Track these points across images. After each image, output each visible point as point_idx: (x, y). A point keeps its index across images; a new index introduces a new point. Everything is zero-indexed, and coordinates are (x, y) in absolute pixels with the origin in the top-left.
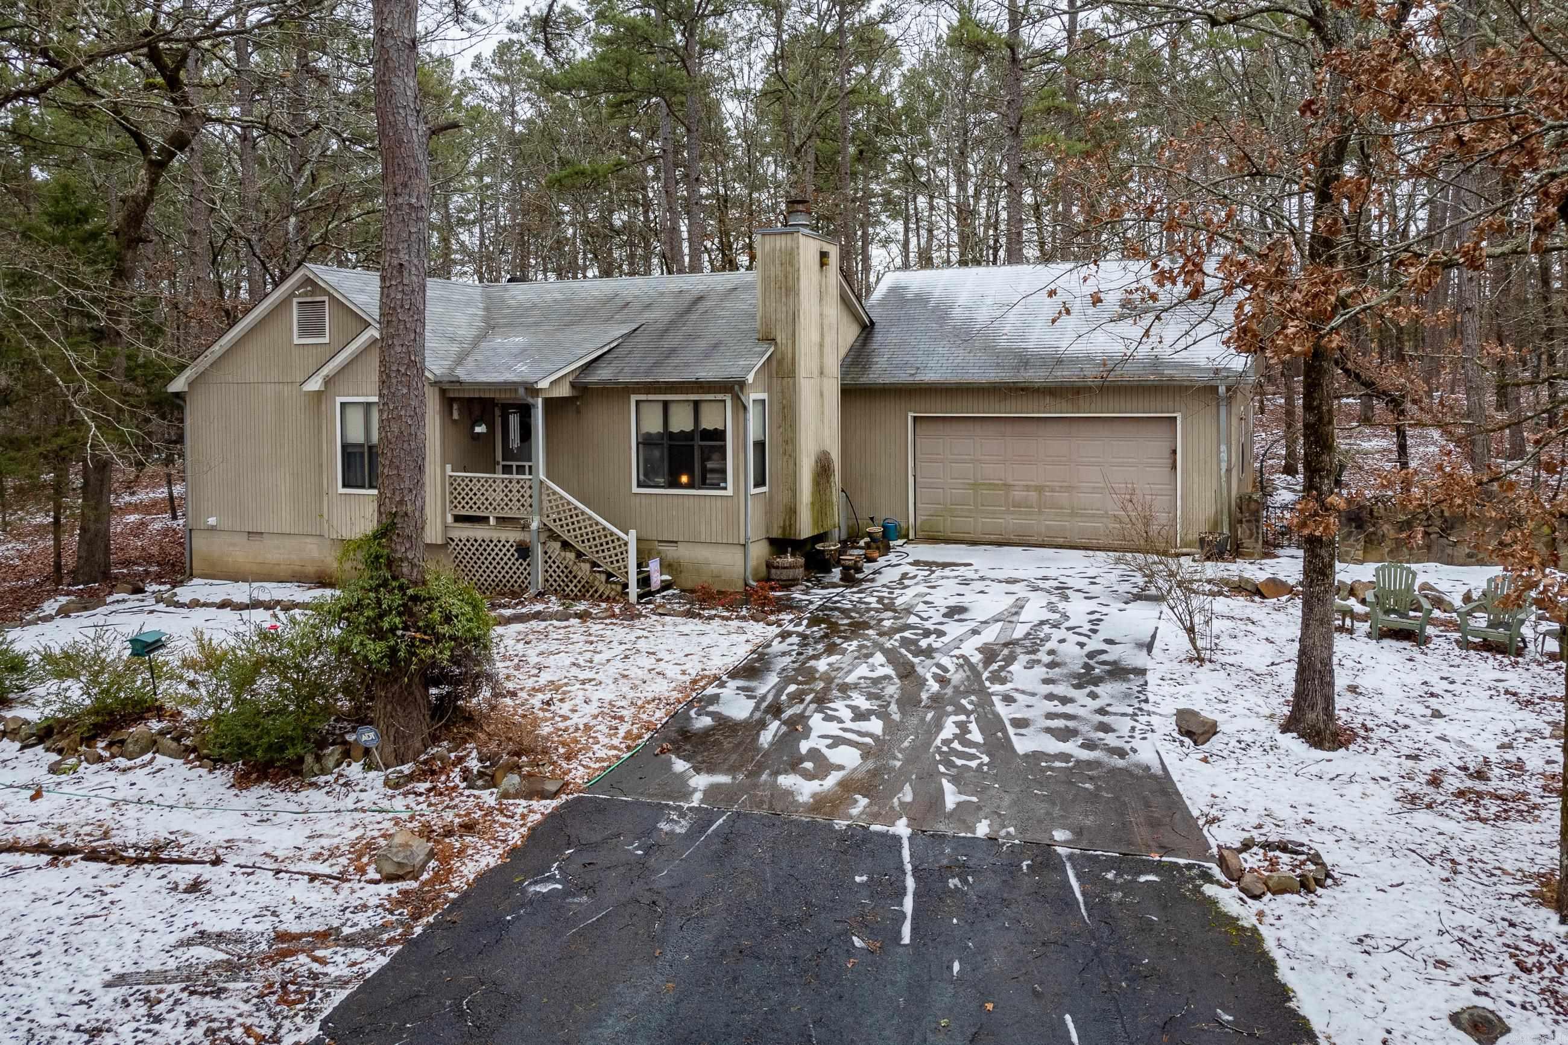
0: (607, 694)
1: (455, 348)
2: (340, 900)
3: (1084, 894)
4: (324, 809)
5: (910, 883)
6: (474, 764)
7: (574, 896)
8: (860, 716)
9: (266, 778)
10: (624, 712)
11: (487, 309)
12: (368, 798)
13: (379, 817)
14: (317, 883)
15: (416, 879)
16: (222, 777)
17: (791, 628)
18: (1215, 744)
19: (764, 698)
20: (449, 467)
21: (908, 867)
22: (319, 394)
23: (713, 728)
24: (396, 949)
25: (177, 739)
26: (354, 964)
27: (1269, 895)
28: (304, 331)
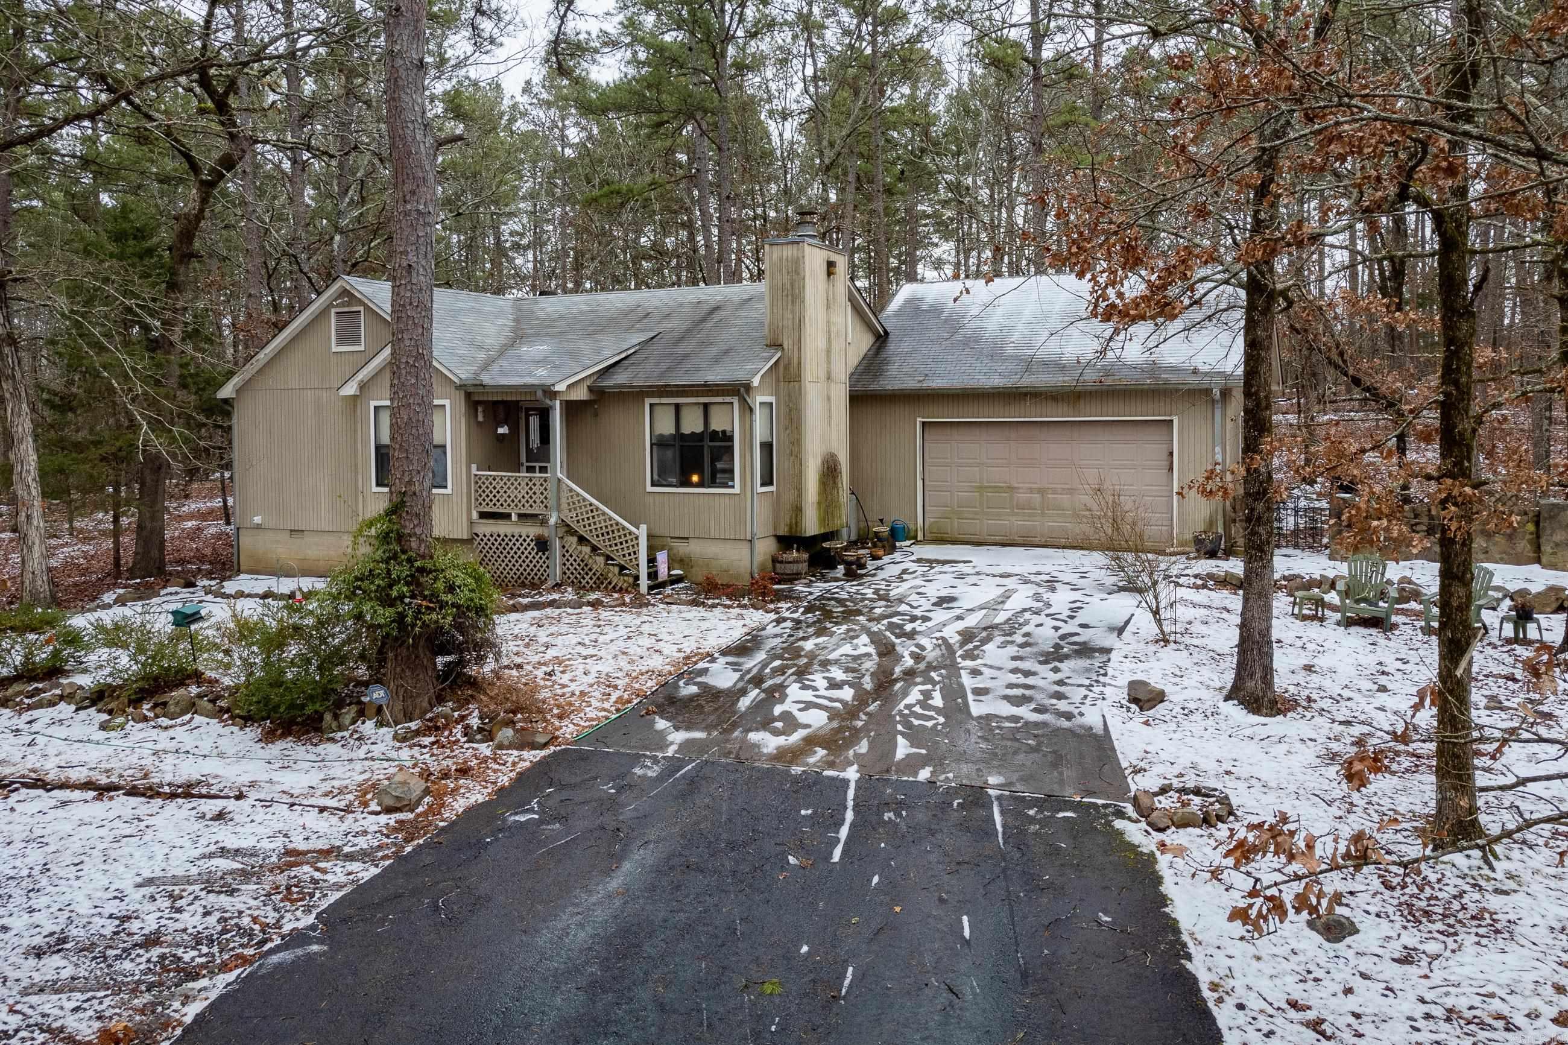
0: (605, 667)
1: (482, 355)
2: (344, 827)
3: (1004, 826)
4: (339, 759)
5: (849, 815)
6: (474, 722)
7: (548, 823)
8: (834, 685)
9: (290, 734)
10: (618, 682)
11: (517, 320)
12: (377, 750)
13: (386, 764)
14: (325, 814)
15: (412, 811)
16: (252, 732)
17: (787, 614)
18: (1160, 710)
19: (749, 671)
20: (474, 467)
21: (850, 803)
22: (355, 397)
23: (698, 695)
24: (387, 863)
25: (213, 701)
26: (350, 874)
27: (1173, 829)
28: (342, 340)
